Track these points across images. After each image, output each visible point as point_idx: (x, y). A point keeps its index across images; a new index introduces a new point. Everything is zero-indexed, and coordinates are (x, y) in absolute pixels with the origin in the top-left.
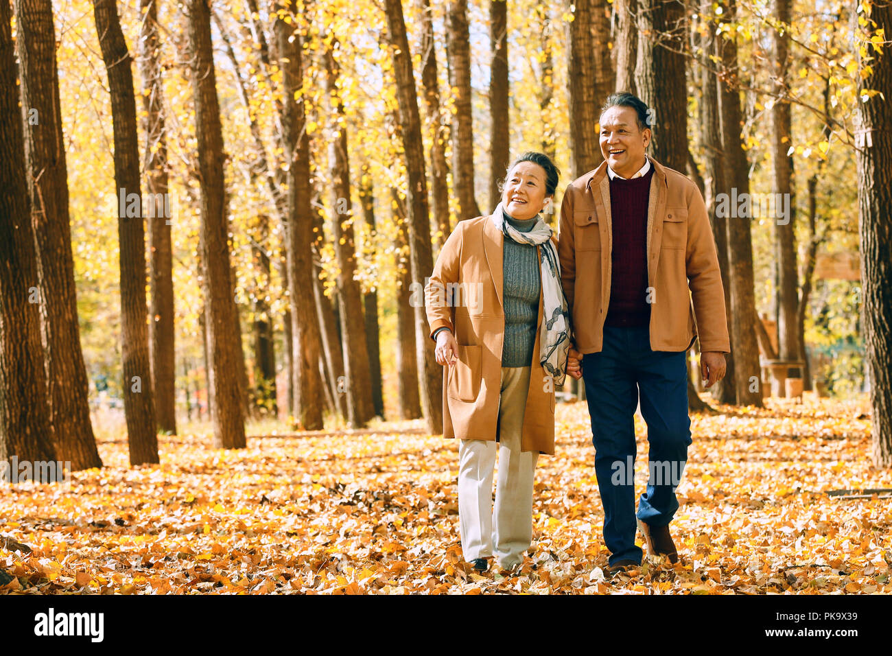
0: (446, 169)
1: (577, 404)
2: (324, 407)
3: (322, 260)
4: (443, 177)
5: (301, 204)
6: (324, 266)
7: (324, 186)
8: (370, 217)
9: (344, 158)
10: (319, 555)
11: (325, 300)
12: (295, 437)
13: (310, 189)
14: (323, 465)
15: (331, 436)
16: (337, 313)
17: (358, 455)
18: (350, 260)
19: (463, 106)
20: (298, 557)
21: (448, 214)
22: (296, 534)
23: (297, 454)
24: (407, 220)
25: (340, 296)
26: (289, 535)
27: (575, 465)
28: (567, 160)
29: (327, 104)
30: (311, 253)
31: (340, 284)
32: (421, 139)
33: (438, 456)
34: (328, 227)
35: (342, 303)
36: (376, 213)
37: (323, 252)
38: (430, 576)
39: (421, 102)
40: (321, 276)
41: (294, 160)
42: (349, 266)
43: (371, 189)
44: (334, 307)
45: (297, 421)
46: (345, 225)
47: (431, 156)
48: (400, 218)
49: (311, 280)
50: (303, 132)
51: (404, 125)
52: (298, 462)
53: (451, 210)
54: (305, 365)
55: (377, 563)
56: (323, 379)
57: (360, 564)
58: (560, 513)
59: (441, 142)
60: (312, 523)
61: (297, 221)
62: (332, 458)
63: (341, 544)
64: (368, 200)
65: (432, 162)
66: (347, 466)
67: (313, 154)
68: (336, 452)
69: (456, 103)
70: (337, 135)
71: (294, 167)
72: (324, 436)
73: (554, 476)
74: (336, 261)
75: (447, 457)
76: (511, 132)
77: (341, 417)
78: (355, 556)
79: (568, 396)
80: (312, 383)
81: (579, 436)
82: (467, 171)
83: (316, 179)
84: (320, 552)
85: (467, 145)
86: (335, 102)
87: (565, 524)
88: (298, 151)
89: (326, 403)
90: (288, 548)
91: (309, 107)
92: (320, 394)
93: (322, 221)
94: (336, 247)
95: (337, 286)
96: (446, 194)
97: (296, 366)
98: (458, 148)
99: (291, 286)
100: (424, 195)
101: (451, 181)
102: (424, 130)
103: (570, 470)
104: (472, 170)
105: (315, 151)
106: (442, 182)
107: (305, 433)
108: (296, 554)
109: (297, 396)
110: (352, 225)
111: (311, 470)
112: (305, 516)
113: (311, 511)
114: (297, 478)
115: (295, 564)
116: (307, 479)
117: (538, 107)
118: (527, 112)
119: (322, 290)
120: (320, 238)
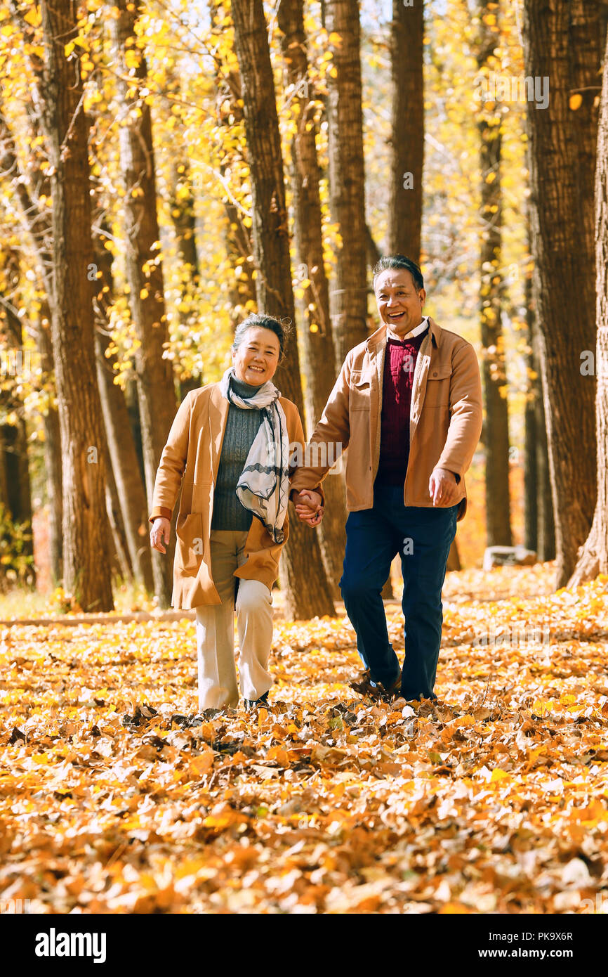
0: (318, 172)
1: (537, 567)
2: (114, 570)
3: (110, 326)
4: (314, 187)
5: (76, 232)
6: (113, 335)
7: (112, 200)
8: (190, 252)
9: (147, 154)
10: (110, 835)
11: (113, 390)
12: (67, 624)
13: (90, 207)
14: (113, 672)
15: (126, 621)
16: (135, 412)
17: (171, 656)
18: (156, 325)
19: (348, 65)
20: (76, 838)
21: (321, 251)
22: (69, 796)
23: (68, 653)
24: (250, 259)
25: (139, 384)
26: (60, 797)
27: (535, 673)
28: (521, 153)
29: (120, 63)
30: (93, 315)
31: (141, 366)
32: (276, 122)
33: (306, 658)
34: (119, 269)
35: (143, 397)
36: (199, 244)
37: (112, 312)
38: (296, 874)
39: (276, 58)
40: (108, 353)
41: (62, 158)
42: (155, 335)
43: (190, 203)
44: (129, 403)
45: (68, 595)
46: (147, 269)
47: (293, 150)
48: (240, 255)
49: (93, 359)
50: (77, 111)
51: (248, 100)
52: (72, 667)
53: (326, 242)
54: (83, 501)
55: (208, 848)
56: (113, 524)
57: (179, 849)
58: (511, 760)
59: (309, 127)
60: (98, 777)
61: (68, 262)
62: (129, 661)
63: (147, 814)
64: (186, 222)
65: (295, 161)
66: (152, 673)
67: (94, 146)
68: (133, 649)
69: (335, 60)
70: (136, 114)
71: (62, 169)
72: (114, 621)
73: (500, 693)
74: (132, 328)
75: (322, 659)
76: (427, 105)
77: (142, 587)
78: (169, 835)
79: (521, 552)
80: (94, 533)
81: (541, 624)
82: (353, 176)
83: (100, 189)
84: (113, 828)
85: (352, 132)
86: (132, 61)
87: (519, 780)
88: (69, 144)
89: (118, 565)
90: (57, 821)
91: (87, 66)
92: (107, 549)
93: (110, 258)
94: (132, 303)
95: (134, 367)
96: (319, 216)
97: (67, 504)
98: (337, 136)
99: (58, 370)
100: (281, 218)
101: (326, 192)
102: (281, 105)
103: (526, 681)
104: (362, 175)
105: (99, 143)
106: (310, 194)
107: (82, 616)
108: (72, 833)
109: (68, 554)
110: (160, 266)
111: (93, 682)
112: (86, 764)
113: (96, 756)
114: (70, 695)
115: (69, 850)
116: (87, 696)
117: (472, 63)
118: (453, 71)
119: (110, 376)
120: (106, 289)
